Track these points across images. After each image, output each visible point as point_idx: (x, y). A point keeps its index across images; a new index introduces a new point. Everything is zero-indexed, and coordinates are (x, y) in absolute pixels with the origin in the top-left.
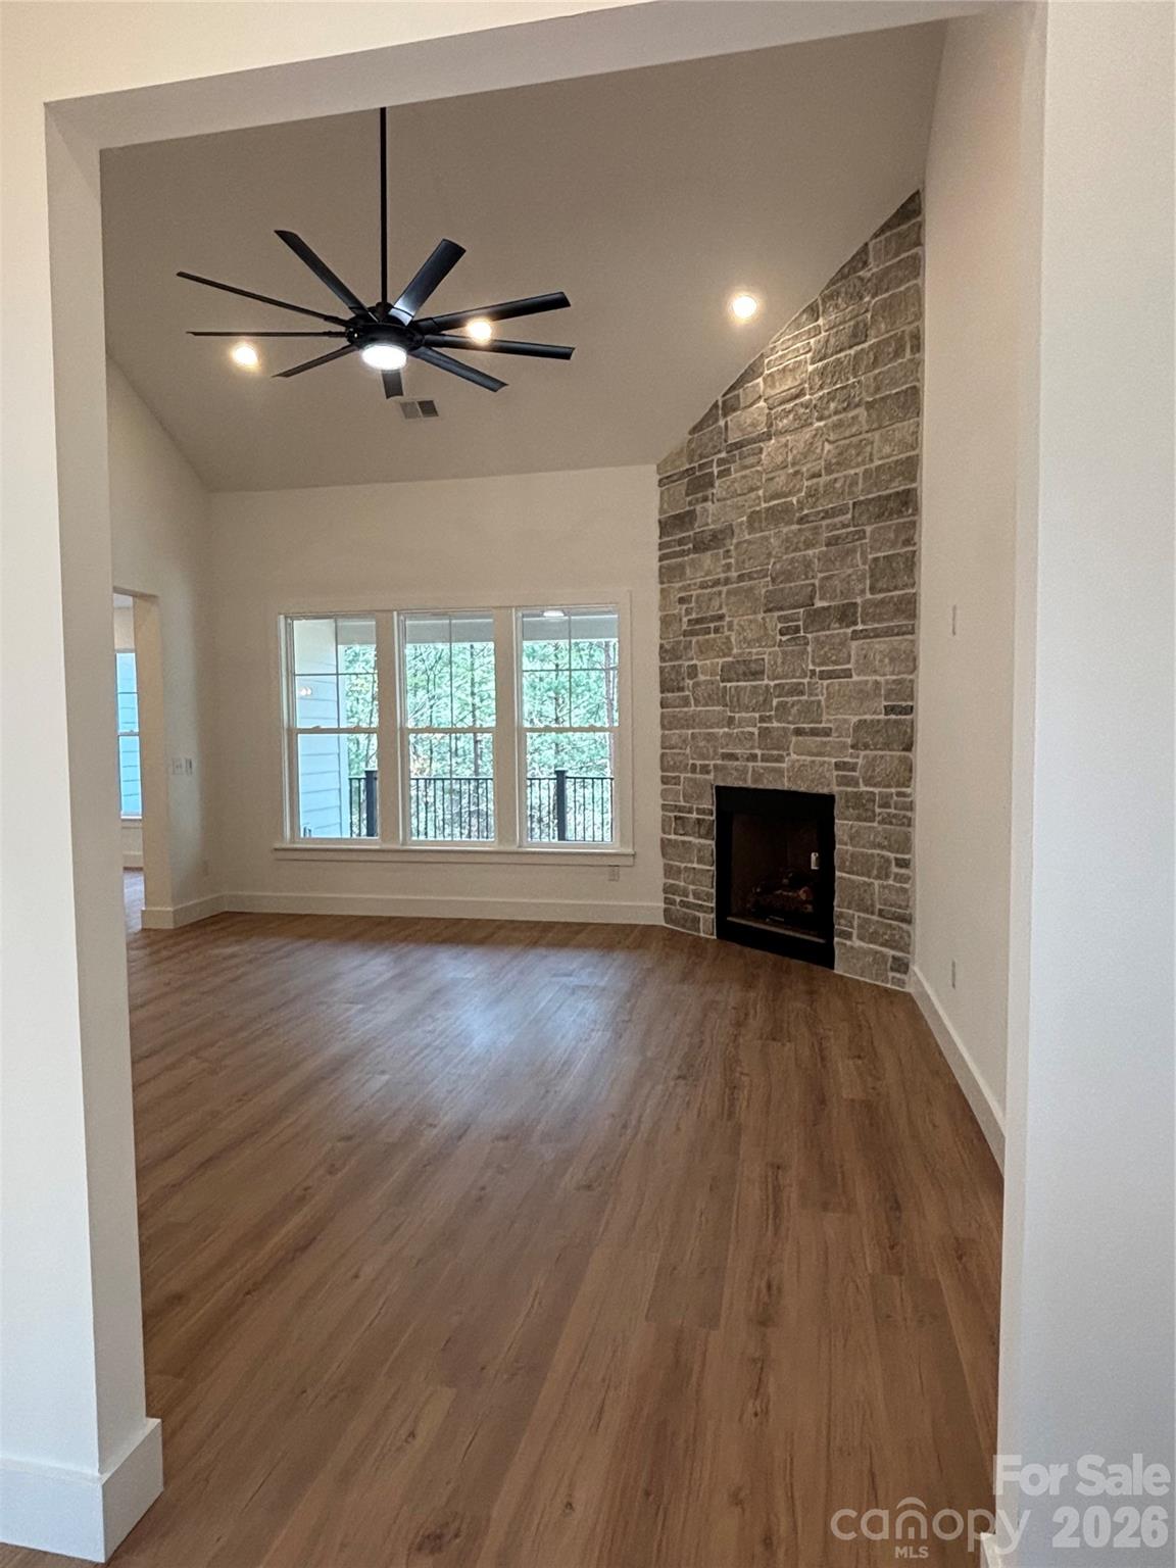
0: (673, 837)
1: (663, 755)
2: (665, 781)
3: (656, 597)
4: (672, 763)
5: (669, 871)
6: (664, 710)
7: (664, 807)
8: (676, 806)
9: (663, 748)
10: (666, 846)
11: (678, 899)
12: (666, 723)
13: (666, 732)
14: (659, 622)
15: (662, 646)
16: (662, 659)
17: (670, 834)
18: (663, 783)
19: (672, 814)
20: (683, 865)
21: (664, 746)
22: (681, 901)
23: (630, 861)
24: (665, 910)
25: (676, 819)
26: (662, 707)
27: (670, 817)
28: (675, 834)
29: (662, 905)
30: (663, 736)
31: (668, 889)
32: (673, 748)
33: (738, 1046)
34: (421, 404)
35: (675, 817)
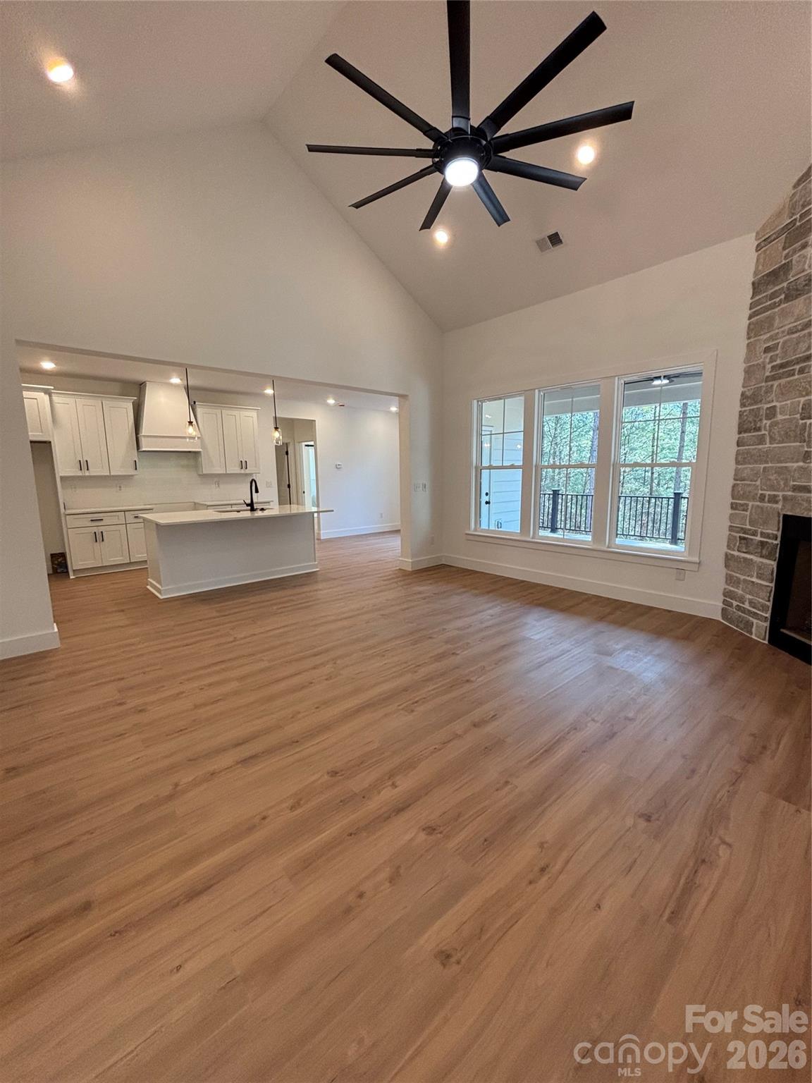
0: (736, 553)
1: (734, 486)
2: (734, 506)
3: (743, 351)
4: (741, 492)
5: (729, 579)
6: (739, 448)
7: (731, 528)
8: (742, 528)
9: (735, 480)
10: (728, 558)
11: (735, 603)
12: (741, 459)
13: (740, 467)
14: (743, 373)
15: (743, 394)
16: (743, 405)
17: (734, 550)
18: (732, 508)
19: (738, 535)
20: (742, 577)
21: (736, 478)
22: (738, 605)
23: (695, 567)
24: (723, 609)
25: (741, 539)
26: (738, 445)
27: (736, 537)
28: (738, 551)
29: (721, 605)
30: (736, 470)
31: (727, 594)
32: (744, 480)
33: (736, 793)
34: (550, 237)
35: (740, 537)
